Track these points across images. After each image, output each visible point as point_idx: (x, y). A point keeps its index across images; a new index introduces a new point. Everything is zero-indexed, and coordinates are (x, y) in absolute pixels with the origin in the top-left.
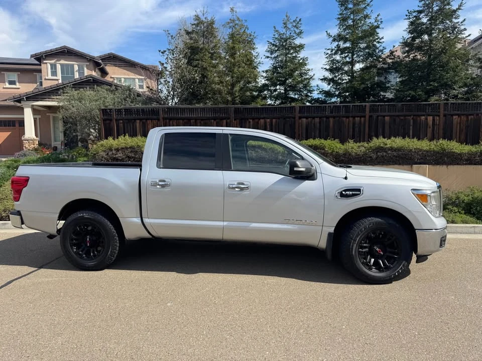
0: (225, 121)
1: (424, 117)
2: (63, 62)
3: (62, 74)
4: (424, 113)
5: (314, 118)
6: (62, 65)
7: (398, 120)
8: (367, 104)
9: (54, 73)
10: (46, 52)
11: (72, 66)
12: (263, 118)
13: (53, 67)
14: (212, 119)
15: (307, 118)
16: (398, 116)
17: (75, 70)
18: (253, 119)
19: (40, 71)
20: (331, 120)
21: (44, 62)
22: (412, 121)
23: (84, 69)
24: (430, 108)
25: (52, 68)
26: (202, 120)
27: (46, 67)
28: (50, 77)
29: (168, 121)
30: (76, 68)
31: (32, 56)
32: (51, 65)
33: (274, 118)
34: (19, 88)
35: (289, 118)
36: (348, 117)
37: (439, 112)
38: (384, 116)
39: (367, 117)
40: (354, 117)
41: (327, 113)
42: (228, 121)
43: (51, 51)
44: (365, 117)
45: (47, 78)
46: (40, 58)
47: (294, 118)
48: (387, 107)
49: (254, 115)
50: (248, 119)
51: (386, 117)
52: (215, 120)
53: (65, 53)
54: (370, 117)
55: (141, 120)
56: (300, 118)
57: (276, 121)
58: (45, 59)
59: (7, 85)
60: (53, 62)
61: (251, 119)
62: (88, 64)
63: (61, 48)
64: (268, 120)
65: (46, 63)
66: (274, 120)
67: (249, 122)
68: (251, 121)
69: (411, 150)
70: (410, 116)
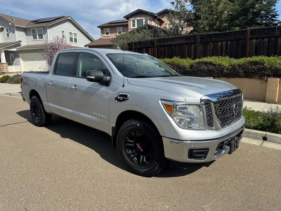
0: (193, 45)
2: (138, 18)
3: (137, 25)
5: (263, 38)
6: (138, 20)
9: (134, 25)
10: (130, 14)
11: (142, 20)
12: (220, 41)
13: (134, 21)
14: (185, 45)
15: (257, 39)
17: (143, 22)
18: (213, 43)
19: (127, 25)
21: (130, 19)
23: (147, 21)
25: (133, 23)
26: (179, 45)
27: (130, 23)
28: (132, 27)
29: (159, 47)
30: (144, 21)
31: (124, 17)
32: (133, 21)
33: (229, 41)
34: (110, 36)
35: (242, 39)
42: (196, 45)
43: (133, 13)
45: (130, 28)
46: (128, 17)
47: (246, 40)
49: (214, 39)
50: (209, 43)
52: (187, 45)
53: (139, 13)
55: (145, 48)
56: (251, 39)
57: (231, 43)
58: (130, 18)
59: (105, 35)
60: (133, 19)
61: (211, 42)
62: (150, 17)
63: (137, 11)
64: (224, 43)
65: (130, 20)
66: (229, 42)
67: (210, 45)
68: (211, 44)
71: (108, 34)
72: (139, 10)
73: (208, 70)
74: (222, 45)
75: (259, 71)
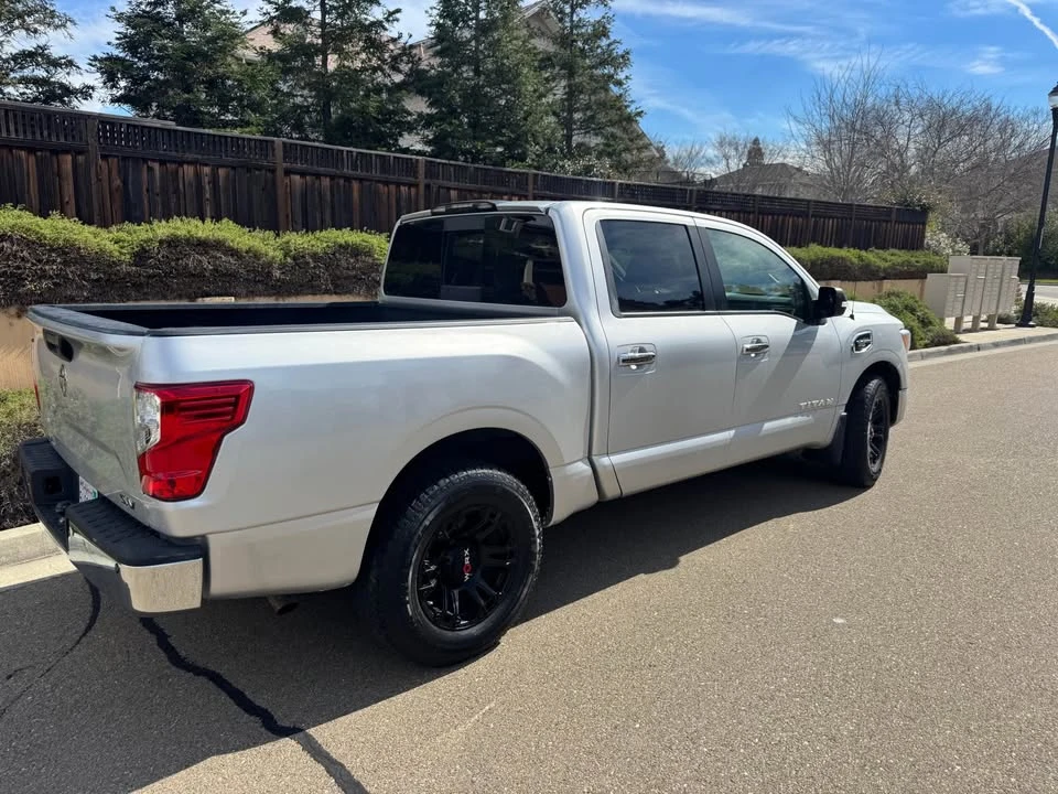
0: (69, 158)
5: (318, 176)
8: (420, 158)
12: (189, 163)
14: (22, 148)
15: (303, 174)
18: (162, 163)
20: (355, 185)
33: (223, 166)
35: (259, 168)
36: (386, 183)
37: (527, 190)
38: (449, 189)
39: (422, 188)
40: (398, 185)
41: (347, 171)
42: (81, 158)
44: (417, 186)
48: (452, 169)
49: (163, 149)
50: (145, 160)
52: (31, 150)
54: (428, 187)
57: (227, 177)
61: (154, 160)
64: (207, 170)
66: (222, 172)
67: (150, 169)
68: (156, 166)
74: (198, 176)
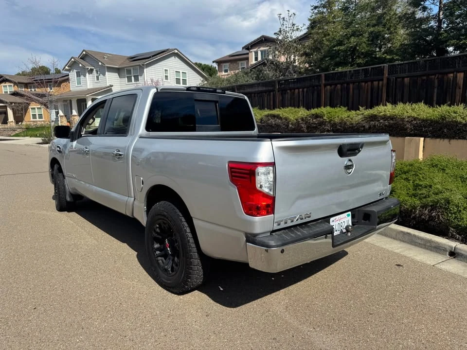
0: (272, 93)
1: (452, 75)
2: (262, 49)
3: (261, 58)
4: (452, 70)
5: (337, 85)
6: (262, 51)
7: (419, 81)
8: (385, 65)
9: (256, 59)
10: (251, 43)
13: (256, 53)
14: (264, 92)
15: (331, 85)
16: (421, 76)
18: (290, 90)
19: (247, 59)
20: (351, 86)
21: (251, 51)
22: (436, 81)
24: (461, 62)
25: (255, 55)
27: (252, 56)
28: (254, 62)
31: (243, 48)
32: (255, 52)
34: (229, 75)
36: (366, 82)
38: (403, 78)
39: (385, 81)
40: (372, 82)
41: (348, 80)
43: (254, 41)
44: (382, 80)
45: (252, 63)
46: (249, 47)
47: (320, 86)
49: (291, 86)
50: (287, 90)
51: (406, 79)
53: (264, 41)
54: (388, 79)
56: (325, 86)
58: (251, 49)
59: (224, 73)
60: (255, 50)
63: (260, 38)
64: (301, 90)
65: (252, 52)
66: (305, 90)
69: (404, 118)
70: (435, 74)
71: (227, 72)
72: (263, 36)
73: (275, 124)
74: (299, 93)
75: (320, 126)
